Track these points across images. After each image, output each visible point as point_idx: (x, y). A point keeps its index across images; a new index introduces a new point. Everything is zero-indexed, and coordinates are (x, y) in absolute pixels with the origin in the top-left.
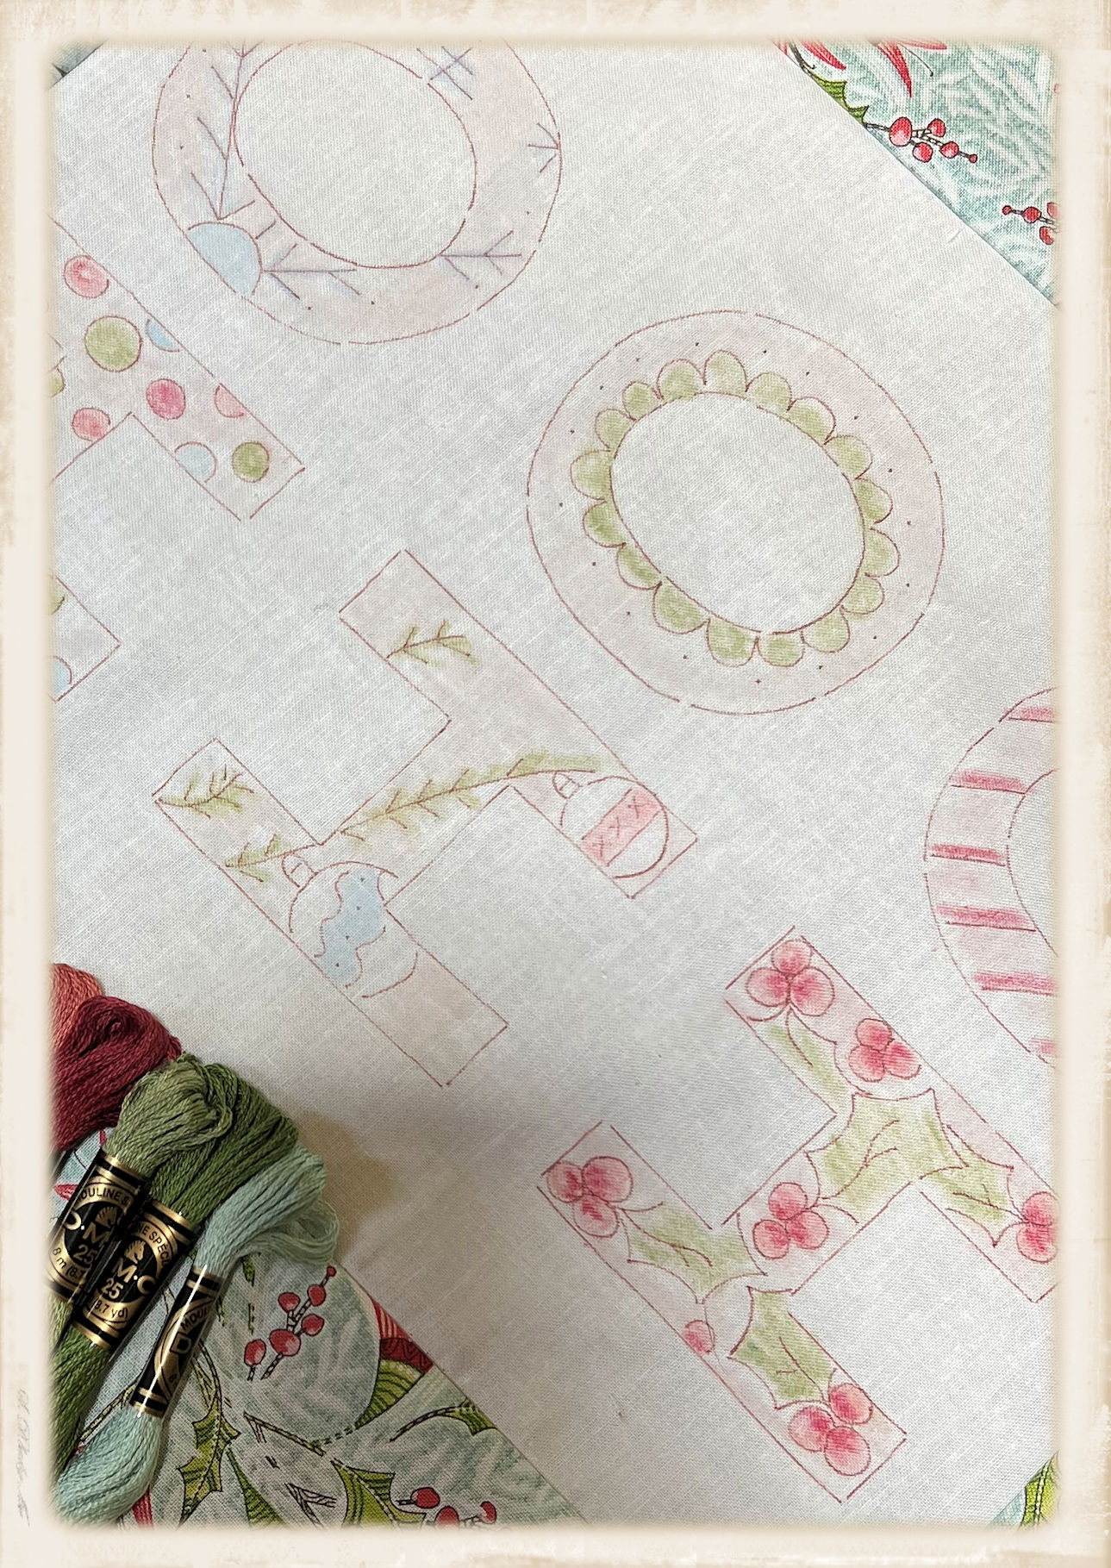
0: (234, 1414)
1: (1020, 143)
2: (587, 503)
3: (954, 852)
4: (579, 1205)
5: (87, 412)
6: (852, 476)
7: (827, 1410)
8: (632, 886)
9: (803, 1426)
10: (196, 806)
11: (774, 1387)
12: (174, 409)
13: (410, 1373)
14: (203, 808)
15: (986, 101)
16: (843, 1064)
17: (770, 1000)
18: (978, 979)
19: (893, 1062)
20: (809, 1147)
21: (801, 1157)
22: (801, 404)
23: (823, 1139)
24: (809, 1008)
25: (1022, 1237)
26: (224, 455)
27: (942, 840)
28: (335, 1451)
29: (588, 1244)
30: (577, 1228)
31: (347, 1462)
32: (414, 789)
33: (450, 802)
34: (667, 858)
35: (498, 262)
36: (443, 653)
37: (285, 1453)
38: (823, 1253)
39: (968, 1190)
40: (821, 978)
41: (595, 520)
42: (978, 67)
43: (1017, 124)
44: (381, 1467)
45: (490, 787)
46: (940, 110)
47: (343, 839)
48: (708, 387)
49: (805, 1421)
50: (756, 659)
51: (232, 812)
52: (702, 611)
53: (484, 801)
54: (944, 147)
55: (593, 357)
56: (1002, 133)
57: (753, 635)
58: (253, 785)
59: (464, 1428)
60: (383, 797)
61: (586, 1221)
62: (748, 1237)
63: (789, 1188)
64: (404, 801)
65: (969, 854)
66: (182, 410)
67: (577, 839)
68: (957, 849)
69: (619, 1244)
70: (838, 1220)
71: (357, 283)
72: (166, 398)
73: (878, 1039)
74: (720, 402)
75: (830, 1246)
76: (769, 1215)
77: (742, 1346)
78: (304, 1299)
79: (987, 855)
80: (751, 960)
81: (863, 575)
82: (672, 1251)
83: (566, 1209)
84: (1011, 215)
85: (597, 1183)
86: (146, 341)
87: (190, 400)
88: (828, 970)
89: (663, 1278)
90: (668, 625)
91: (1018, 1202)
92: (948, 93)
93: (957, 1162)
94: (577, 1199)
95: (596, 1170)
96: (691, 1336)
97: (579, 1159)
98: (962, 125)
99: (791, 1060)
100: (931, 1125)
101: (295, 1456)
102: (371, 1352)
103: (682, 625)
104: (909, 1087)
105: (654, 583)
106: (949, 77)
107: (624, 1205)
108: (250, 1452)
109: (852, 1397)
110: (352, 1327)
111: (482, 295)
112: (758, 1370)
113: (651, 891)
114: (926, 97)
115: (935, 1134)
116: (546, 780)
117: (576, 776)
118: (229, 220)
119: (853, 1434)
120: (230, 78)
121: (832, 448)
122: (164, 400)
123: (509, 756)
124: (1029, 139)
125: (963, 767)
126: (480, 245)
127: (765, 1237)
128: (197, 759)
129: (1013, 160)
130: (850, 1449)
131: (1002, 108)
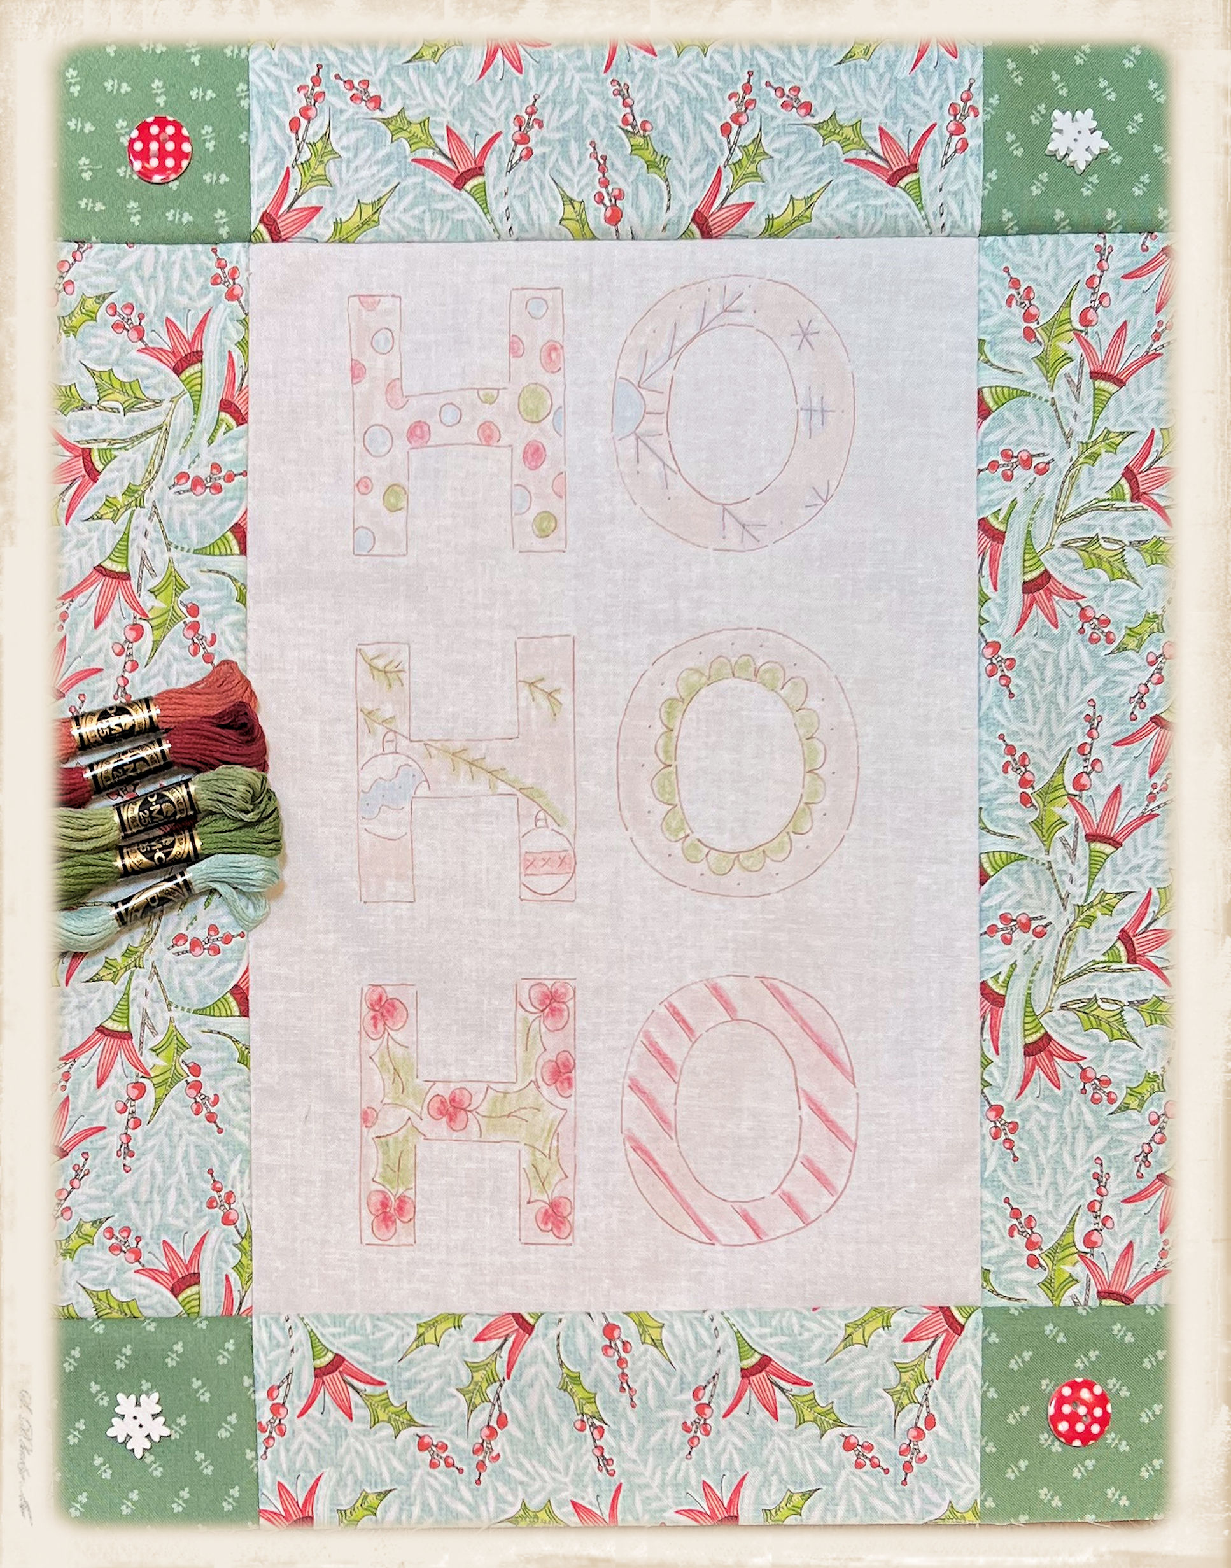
0: (149, 958)
1: (1043, 710)
2: (675, 694)
3: (676, 1014)
4: (372, 1013)
5: (493, 427)
6: (804, 800)
7: (393, 1203)
8: (527, 894)
9: (376, 1199)
10: (373, 668)
11: (380, 1170)
12: (533, 464)
13: (236, 1011)
14: (375, 672)
15: (1049, 673)
16: (541, 1062)
17: (537, 1005)
18: (631, 1079)
19: (562, 1083)
20: (492, 1085)
21: (485, 1085)
22: (814, 741)
23: (501, 1087)
24: (549, 1022)
25: (543, 1211)
26: (535, 510)
27: (676, 1003)
28: (176, 1014)
29: (360, 1032)
30: (362, 1022)
31: (176, 1023)
32: (474, 755)
33: (484, 777)
34: (552, 897)
35: (746, 534)
36: (545, 704)
37: (155, 995)
38: (455, 1135)
39: (539, 1168)
40: (565, 1014)
41: (670, 706)
42: (1063, 654)
43: (1051, 700)
44: (189, 1040)
45: (509, 788)
46: (1021, 656)
47: (423, 749)
48: (782, 692)
49: (380, 1197)
50: (679, 844)
51: (385, 686)
52: (677, 798)
53: (499, 791)
54: (1003, 676)
55: (742, 625)
56: (1039, 697)
57: (688, 831)
58: (406, 683)
59: (237, 1056)
60: (457, 745)
61: (368, 1021)
62: (430, 1096)
63: (466, 1093)
64: (464, 756)
65: (683, 1022)
66: (537, 467)
67: (523, 851)
68: (678, 1014)
69: (373, 1046)
70: (474, 1127)
71: (670, 481)
72: (534, 454)
73: (565, 1066)
74: (781, 704)
75: (462, 1135)
76: (447, 1096)
77: (383, 1139)
78: (220, 935)
79: (689, 1029)
80: (543, 976)
81: (762, 850)
82: (392, 1071)
83: (365, 1009)
84: (1001, 742)
85: (388, 1011)
86: (550, 417)
87: (545, 466)
88: (572, 1013)
89: (377, 1078)
90: (655, 789)
91: (556, 1194)
92: (1033, 652)
93: (547, 1152)
94: (374, 1010)
95: (393, 1006)
96: (365, 1113)
97: (390, 993)
98: (1023, 674)
99: (521, 1040)
100: (551, 1125)
101: (158, 1001)
102: (227, 985)
103: (662, 795)
104: (559, 1101)
105: (668, 762)
106: (1043, 645)
107: (391, 1033)
108: (141, 980)
109: (408, 1207)
110: (229, 966)
111: (724, 544)
112: (380, 1155)
113: (531, 904)
114: (1020, 643)
115: (550, 1131)
116: (536, 809)
117: (550, 820)
118: (643, 392)
119: (394, 1222)
120: (709, 316)
121: (808, 777)
122: (532, 455)
123: (529, 782)
124: (1049, 712)
125: (718, 981)
126: (745, 519)
127: (436, 1104)
128: (391, 646)
129: (1029, 714)
130: (387, 1227)
131: (1053, 685)
